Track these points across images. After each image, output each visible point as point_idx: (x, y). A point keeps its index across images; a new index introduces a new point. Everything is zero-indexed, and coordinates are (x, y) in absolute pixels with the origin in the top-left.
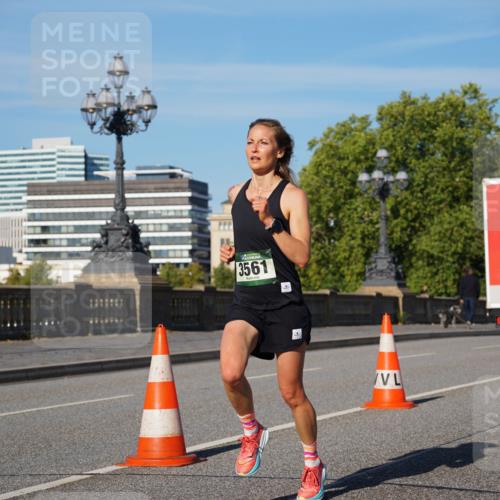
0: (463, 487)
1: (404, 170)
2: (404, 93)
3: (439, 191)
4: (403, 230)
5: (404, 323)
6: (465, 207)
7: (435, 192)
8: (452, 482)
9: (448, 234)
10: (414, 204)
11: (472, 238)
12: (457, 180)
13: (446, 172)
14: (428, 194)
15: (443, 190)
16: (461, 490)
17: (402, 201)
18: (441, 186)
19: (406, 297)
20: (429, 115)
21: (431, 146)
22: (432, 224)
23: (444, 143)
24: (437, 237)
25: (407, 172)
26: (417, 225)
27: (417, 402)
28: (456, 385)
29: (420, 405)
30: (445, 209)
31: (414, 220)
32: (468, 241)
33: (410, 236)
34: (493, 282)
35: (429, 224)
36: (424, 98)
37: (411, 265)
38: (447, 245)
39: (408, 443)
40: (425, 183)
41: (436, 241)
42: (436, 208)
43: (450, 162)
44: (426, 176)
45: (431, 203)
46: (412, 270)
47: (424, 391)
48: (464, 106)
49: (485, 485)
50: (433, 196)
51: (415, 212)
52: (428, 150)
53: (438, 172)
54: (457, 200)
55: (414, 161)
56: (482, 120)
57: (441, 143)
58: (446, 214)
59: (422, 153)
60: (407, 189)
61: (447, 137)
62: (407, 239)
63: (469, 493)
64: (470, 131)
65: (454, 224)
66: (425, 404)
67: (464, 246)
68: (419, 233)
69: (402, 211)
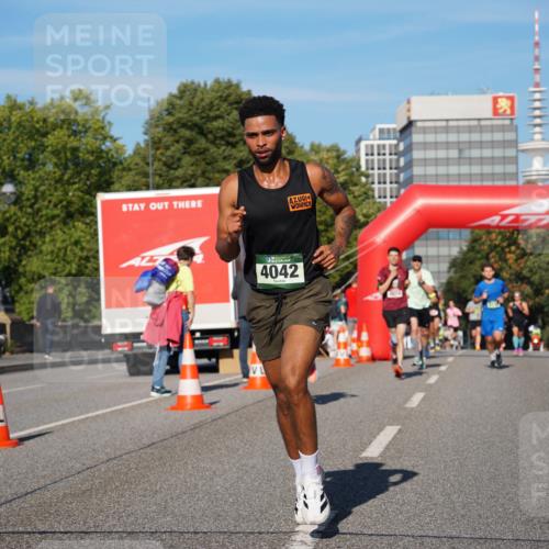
0: (69, 529)
1: (11, 182)
2: (9, 97)
3: (51, 206)
4: (12, 249)
5: (12, 353)
6: (80, 224)
7: (47, 207)
8: (56, 525)
9: (61, 254)
10: (24, 220)
11: (87, 259)
12: (71, 194)
13: (59, 185)
14: (39, 210)
15: (56, 206)
16: (66, 533)
17: (11, 217)
18: (54, 200)
19: (14, 324)
20: (38, 122)
21: (41, 156)
22: (44, 242)
23: (56, 153)
24: (49, 257)
25: (16, 185)
26: (27, 243)
27: (22, 440)
28: (67, 418)
29: (26, 443)
30: (58, 226)
31: (24, 239)
32: (83, 262)
33: (19, 256)
34: (109, 306)
35: (40, 243)
36: (31, 103)
37: (21, 288)
38: (60, 265)
39: (10, 486)
40: (35, 197)
41: (47, 261)
42: (49, 224)
43: (63, 175)
44: (36, 189)
45: (43, 219)
46: (22, 294)
47: (31, 427)
48: (76, 113)
49: (92, 525)
50: (44, 212)
51: (26, 229)
52: (38, 160)
53: (50, 185)
54: (70, 216)
55: (22, 172)
56: (96, 130)
57: (53, 153)
58: (59, 232)
59: (31, 164)
60: (15, 203)
61: (60, 146)
62: (16, 260)
63: (74, 536)
64: (84, 140)
65: (68, 242)
66: (31, 441)
67: (79, 266)
68: (30, 253)
69: (11, 229)
